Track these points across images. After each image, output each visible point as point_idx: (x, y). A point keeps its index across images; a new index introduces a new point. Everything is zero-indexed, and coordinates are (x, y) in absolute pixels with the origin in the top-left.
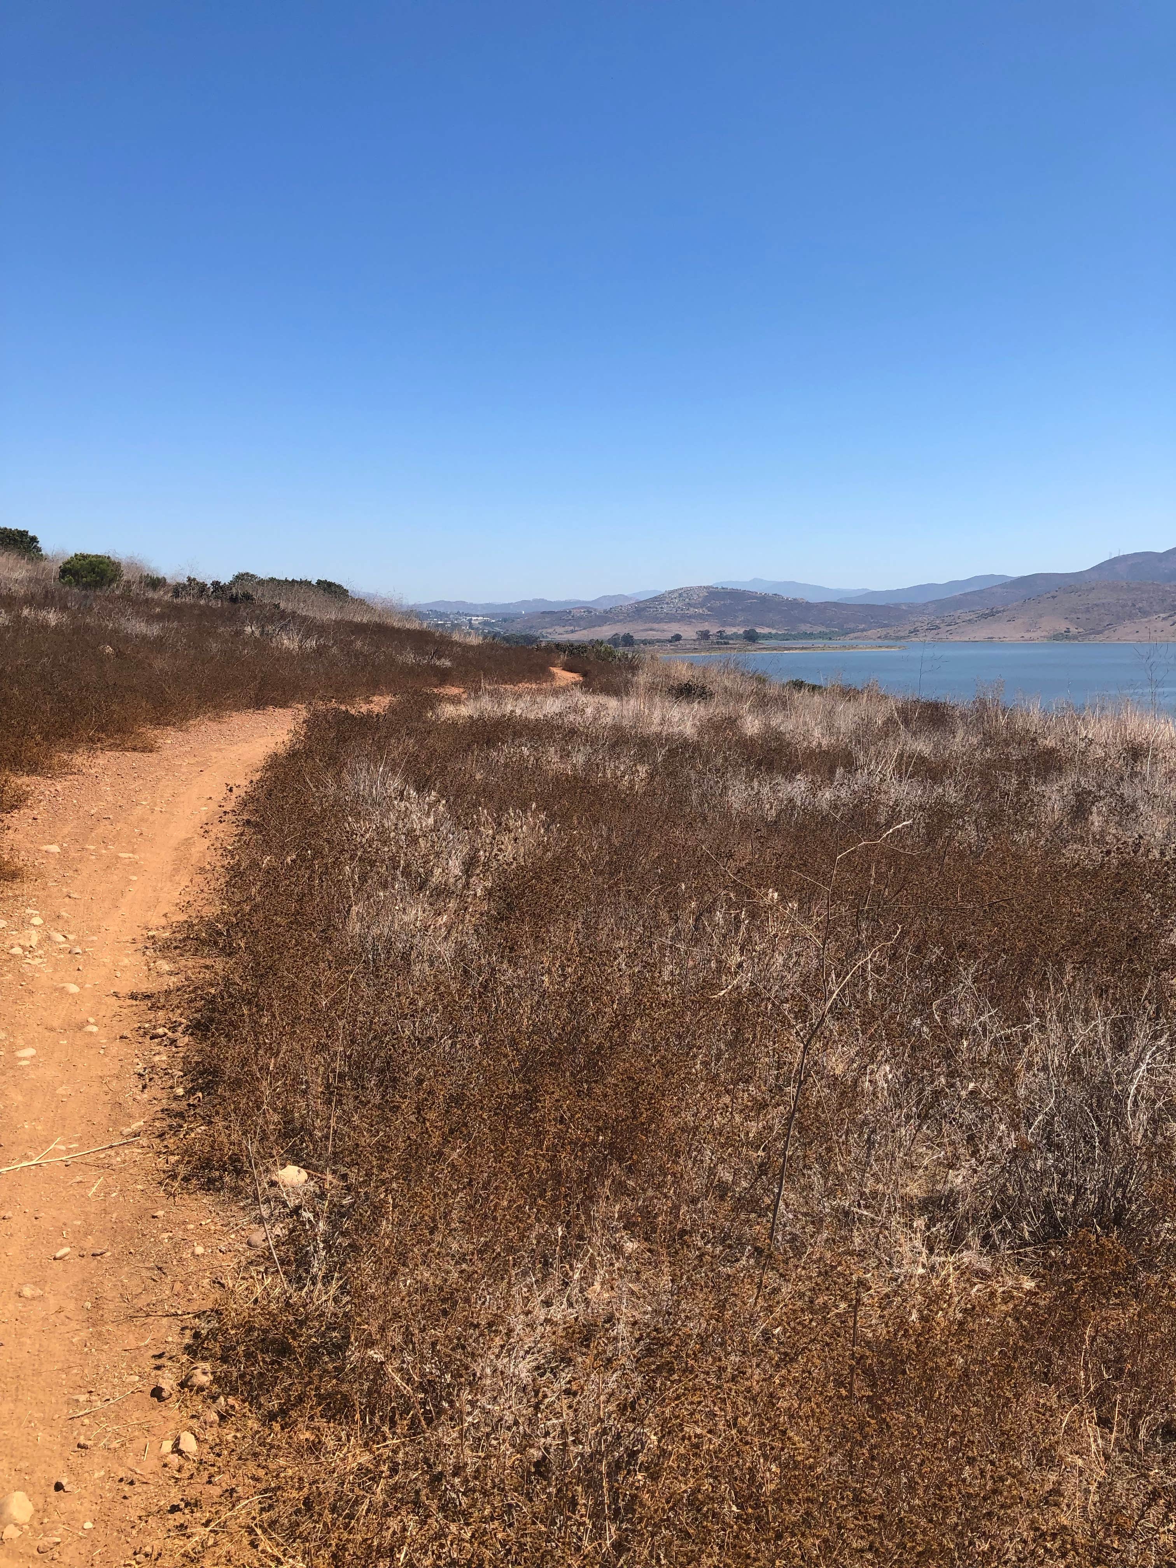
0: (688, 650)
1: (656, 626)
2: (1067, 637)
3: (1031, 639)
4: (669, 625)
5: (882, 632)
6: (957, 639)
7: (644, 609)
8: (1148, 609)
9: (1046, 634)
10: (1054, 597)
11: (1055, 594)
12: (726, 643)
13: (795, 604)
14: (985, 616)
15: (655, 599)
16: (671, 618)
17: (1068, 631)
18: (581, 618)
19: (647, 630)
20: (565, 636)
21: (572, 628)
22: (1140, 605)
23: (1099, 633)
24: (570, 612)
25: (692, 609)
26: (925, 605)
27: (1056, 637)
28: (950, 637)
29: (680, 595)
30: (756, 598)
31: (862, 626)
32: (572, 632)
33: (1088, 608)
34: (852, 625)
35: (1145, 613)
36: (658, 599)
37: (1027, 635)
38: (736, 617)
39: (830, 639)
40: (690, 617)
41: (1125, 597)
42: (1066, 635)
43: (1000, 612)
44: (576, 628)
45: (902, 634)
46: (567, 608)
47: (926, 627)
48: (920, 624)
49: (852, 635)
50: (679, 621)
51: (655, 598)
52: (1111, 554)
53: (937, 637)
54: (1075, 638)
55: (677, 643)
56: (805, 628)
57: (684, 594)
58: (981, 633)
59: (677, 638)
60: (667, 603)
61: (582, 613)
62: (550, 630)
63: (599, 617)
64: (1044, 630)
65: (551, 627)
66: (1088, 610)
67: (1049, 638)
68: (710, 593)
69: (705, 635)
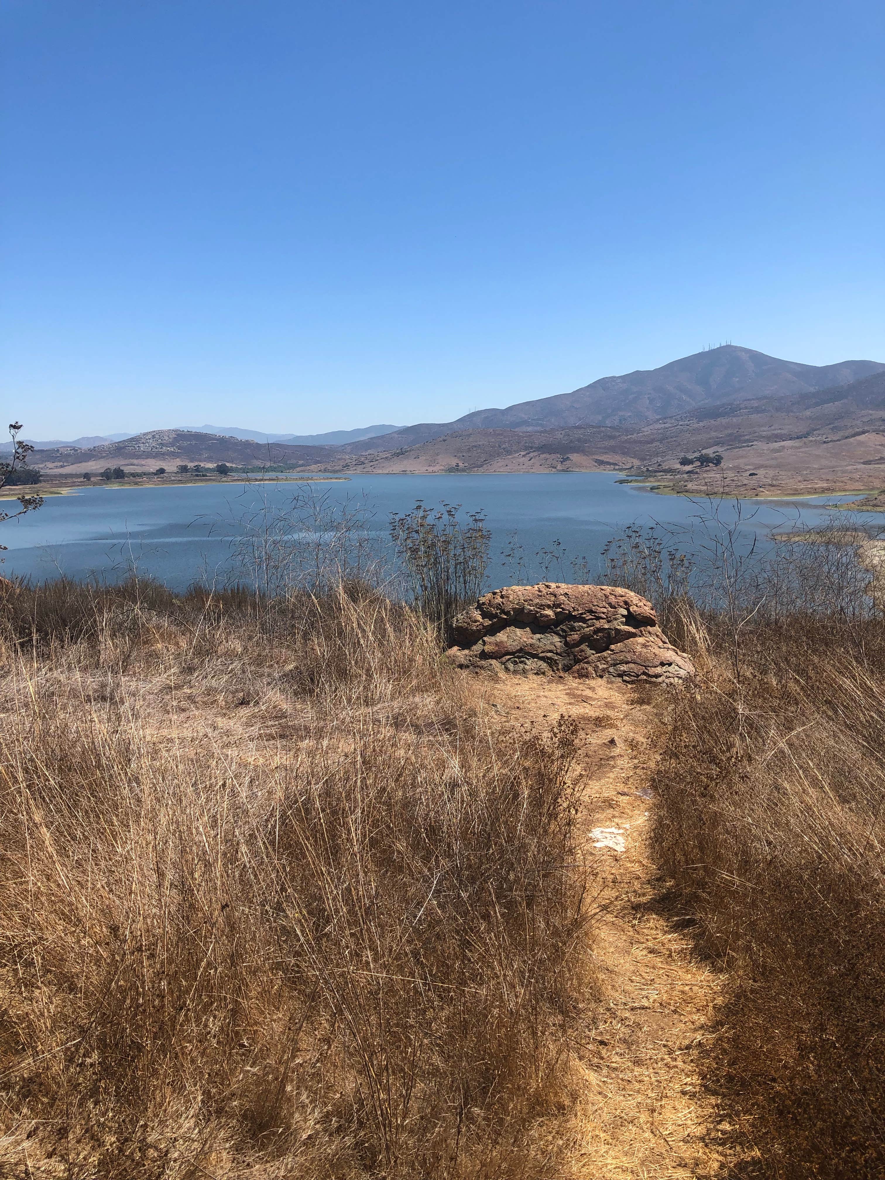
0: (173, 482)
1: (135, 461)
2: (458, 470)
3: (433, 472)
4: (148, 460)
5: (322, 467)
6: (380, 471)
7: (124, 448)
8: (509, 449)
9: (443, 468)
10: (444, 440)
11: (445, 438)
12: (204, 476)
13: (247, 444)
14: (398, 455)
15: (132, 440)
16: (148, 455)
17: (457, 465)
18: (68, 455)
19: (128, 465)
20: (55, 470)
21: (61, 464)
22: (504, 446)
23: (481, 466)
24: (58, 450)
25: (164, 448)
26: (343, 446)
27: (451, 470)
28: (374, 470)
29: (154, 437)
30: (217, 440)
31: (301, 462)
32: (62, 467)
33: (469, 449)
34: (293, 461)
35: (509, 452)
36: (135, 440)
37: (430, 469)
38: (201, 454)
39: (282, 472)
40: (163, 454)
41: (493, 440)
42: (456, 469)
43: (408, 451)
44: (65, 464)
45: (337, 468)
46: (54, 447)
47: (354, 463)
48: (350, 461)
49: (298, 469)
50: (154, 457)
51: (132, 438)
52: (470, 410)
53: (365, 470)
54: (463, 470)
55: (162, 475)
56: (258, 463)
57: (155, 435)
58: (397, 467)
59: (162, 471)
60: (143, 443)
61: (69, 451)
62: (41, 466)
63: (84, 454)
64: (441, 465)
65: (42, 463)
66: (469, 450)
67: (446, 471)
68: (178, 435)
69: (184, 469)
